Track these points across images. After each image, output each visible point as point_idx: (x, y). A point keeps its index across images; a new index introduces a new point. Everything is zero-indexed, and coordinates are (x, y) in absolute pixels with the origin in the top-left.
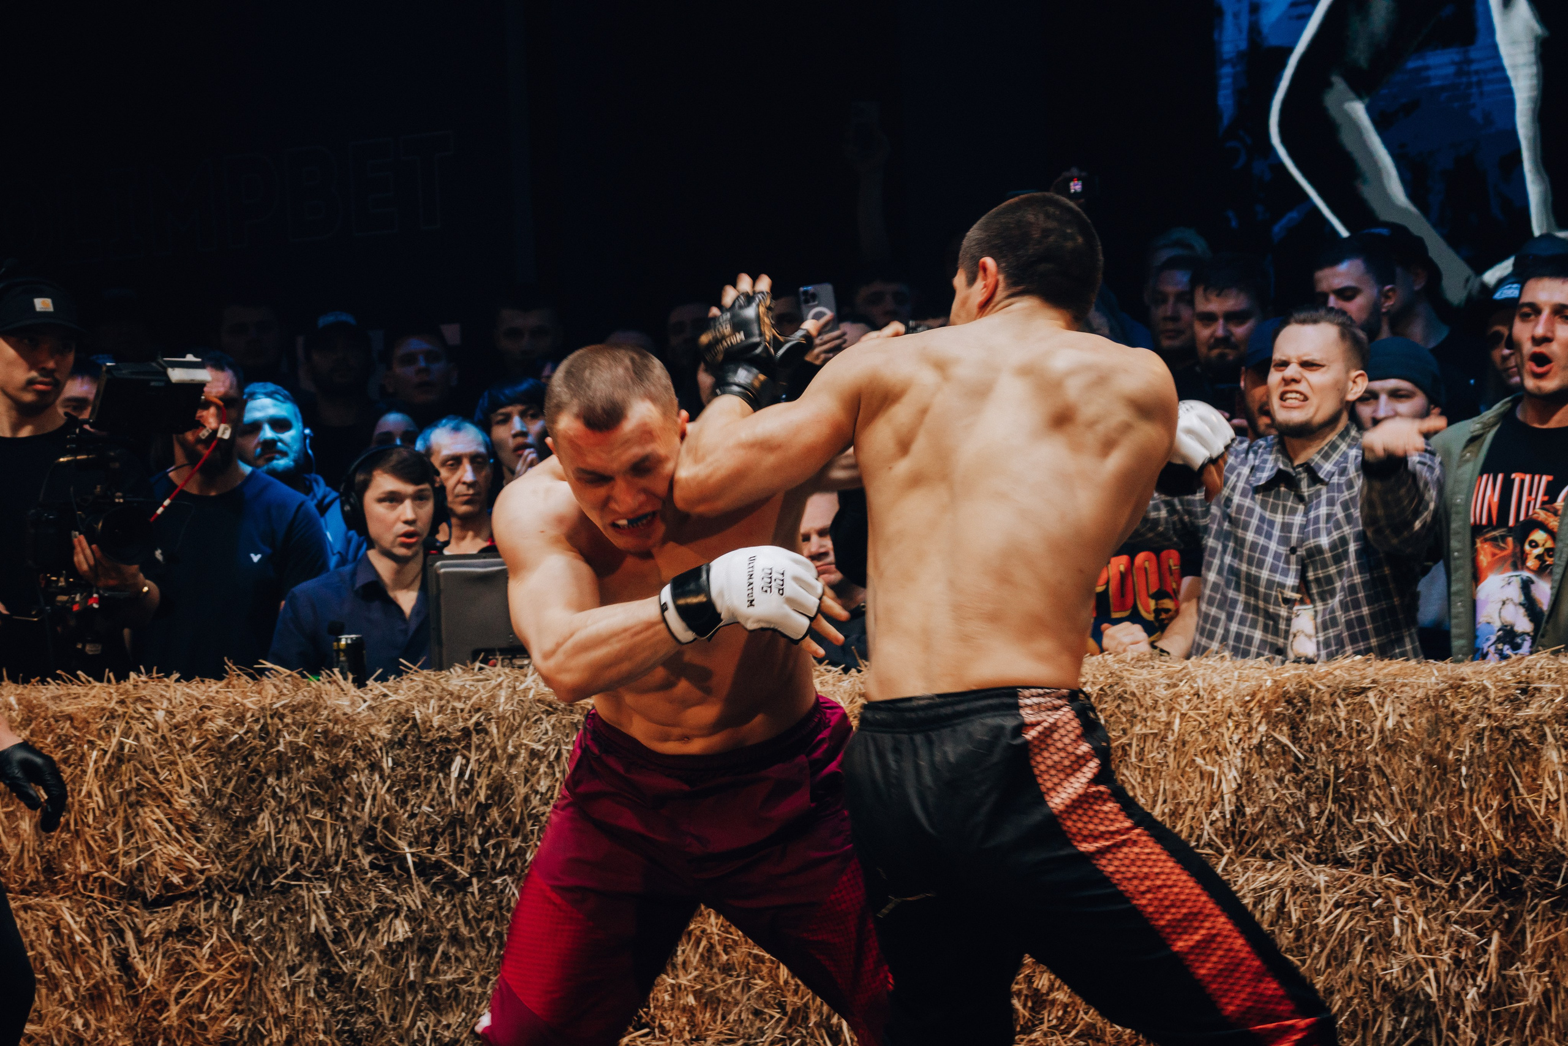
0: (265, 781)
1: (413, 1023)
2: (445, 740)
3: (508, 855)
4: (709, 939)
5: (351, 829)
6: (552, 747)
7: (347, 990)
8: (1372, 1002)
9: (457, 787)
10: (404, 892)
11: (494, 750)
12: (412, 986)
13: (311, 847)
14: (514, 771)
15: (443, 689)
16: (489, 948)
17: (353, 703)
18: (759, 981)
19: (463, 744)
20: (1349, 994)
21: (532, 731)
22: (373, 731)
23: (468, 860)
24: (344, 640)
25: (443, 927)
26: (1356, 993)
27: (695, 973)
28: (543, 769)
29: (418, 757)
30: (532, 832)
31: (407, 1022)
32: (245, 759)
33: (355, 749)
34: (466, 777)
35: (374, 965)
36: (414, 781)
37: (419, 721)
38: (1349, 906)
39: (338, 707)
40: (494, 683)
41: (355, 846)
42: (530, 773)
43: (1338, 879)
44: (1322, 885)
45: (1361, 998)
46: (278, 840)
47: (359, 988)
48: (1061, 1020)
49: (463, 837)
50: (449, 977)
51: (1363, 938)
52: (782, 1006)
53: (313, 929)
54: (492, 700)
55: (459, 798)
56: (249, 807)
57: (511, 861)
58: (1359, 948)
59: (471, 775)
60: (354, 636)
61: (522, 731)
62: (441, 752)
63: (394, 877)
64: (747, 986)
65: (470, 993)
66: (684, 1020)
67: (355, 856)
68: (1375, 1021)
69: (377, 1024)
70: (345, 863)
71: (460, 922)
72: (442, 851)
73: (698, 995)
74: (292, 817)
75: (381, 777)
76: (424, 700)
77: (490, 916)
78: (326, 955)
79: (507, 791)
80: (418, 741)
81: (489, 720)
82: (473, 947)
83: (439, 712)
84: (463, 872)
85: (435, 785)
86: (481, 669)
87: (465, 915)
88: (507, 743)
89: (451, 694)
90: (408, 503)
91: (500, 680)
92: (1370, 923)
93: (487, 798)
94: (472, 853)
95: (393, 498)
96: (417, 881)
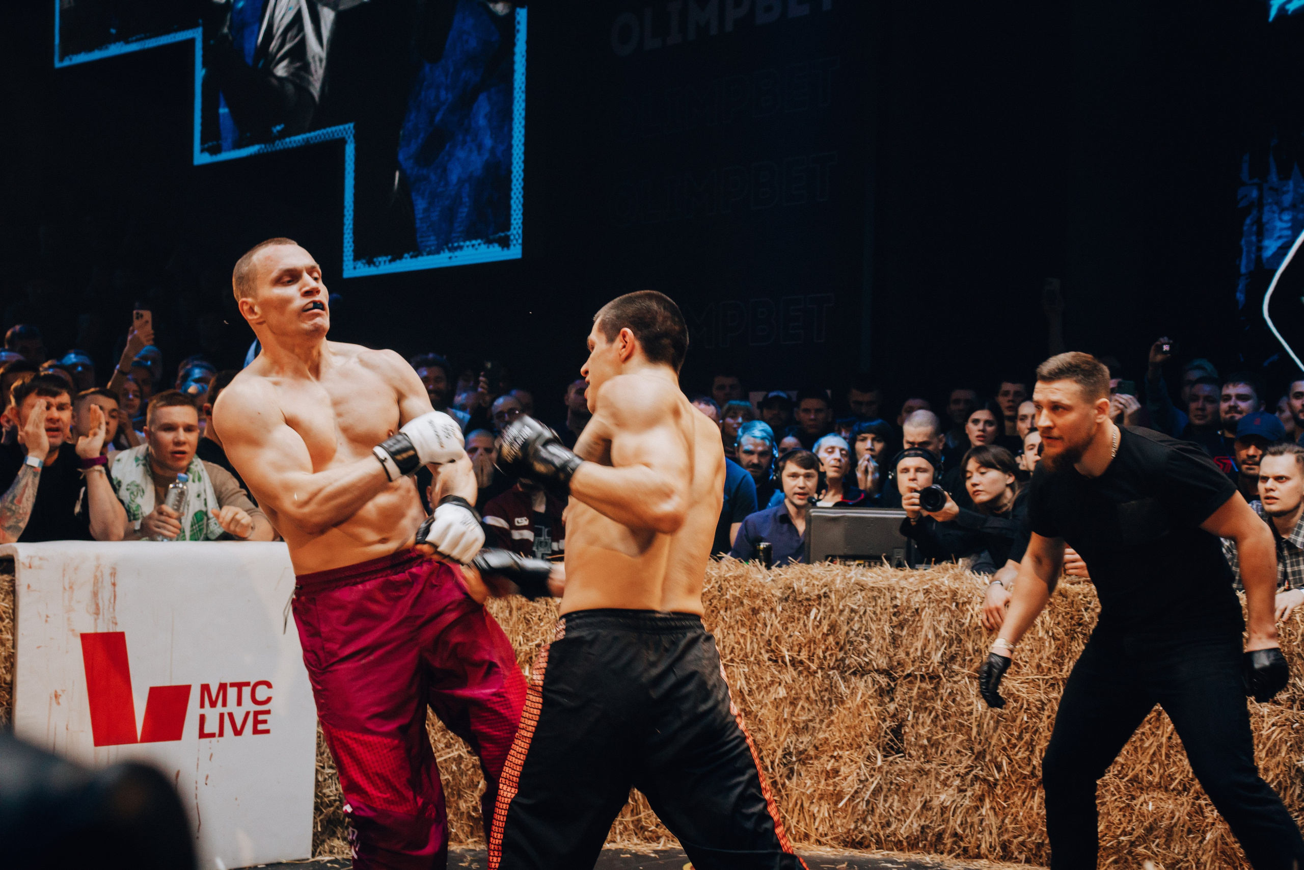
0: (719, 612)
1: (785, 739)
2: (808, 600)
3: (836, 660)
4: (936, 712)
5: (759, 639)
6: (862, 607)
7: (753, 719)
8: (1291, 778)
9: (813, 624)
10: (784, 673)
11: (832, 607)
12: (785, 720)
13: (740, 647)
14: (842, 618)
15: (809, 574)
16: (825, 705)
17: (764, 578)
18: (961, 736)
19: (817, 602)
20: (1278, 772)
21: (852, 599)
22: (773, 592)
23: (816, 661)
24: (763, 545)
25: (802, 693)
26: (1281, 771)
27: (929, 728)
28: (857, 618)
29: (794, 607)
30: (849, 650)
31: (782, 739)
32: (710, 601)
33: (764, 600)
34: (818, 619)
35: (767, 708)
36: (792, 619)
37: (796, 589)
38: (1281, 726)
39: (757, 578)
40: (835, 573)
41: (761, 648)
42: (850, 620)
43: (1274, 711)
44: (1266, 714)
45: (1284, 774)
46: (723, 642)
47: (760, 719)
48: (1120, 772)
49: (815, 649)
50: (804, 718)
51: (1287, 743)
52: (972, 749)
53: (738, 688)
54: (833, 581)
55: (813, 629)
56: (711, 625)
57: (838, 663)
58: (1284, 749)
59: (820, 619)
60: (767, 544)
61: (847, 598)
62: (806, 606)
63: (779, 666)
64: (954, 738)
65: (814, 727)
66: (921, 752)
67: (761, 654)
68: (1291, 787)
69: (767, 738)
70: (756, 657)
71: (811, 691)
72: (804, 656)
73: (929, 740)
74: (731, 631)
75: (776, 615)
76: (799, 579)
77: (826, 690)
78: (744, 700)
79: (838, 628)
80: (795, 600)
81: (831, 591)
82: (817, 705)
83: (806, 585)
84: (814, 667)
85: (802, 622)
86: (829, 565)
87: (814, 688)
88: (839, 604)
89: (813, 577)
90: (801, 478)
91: (838, 571)
92: (1291, 736)
93: (828, 630)
94: (819, 658)
95: (795, 475)
96: (790, 669)
